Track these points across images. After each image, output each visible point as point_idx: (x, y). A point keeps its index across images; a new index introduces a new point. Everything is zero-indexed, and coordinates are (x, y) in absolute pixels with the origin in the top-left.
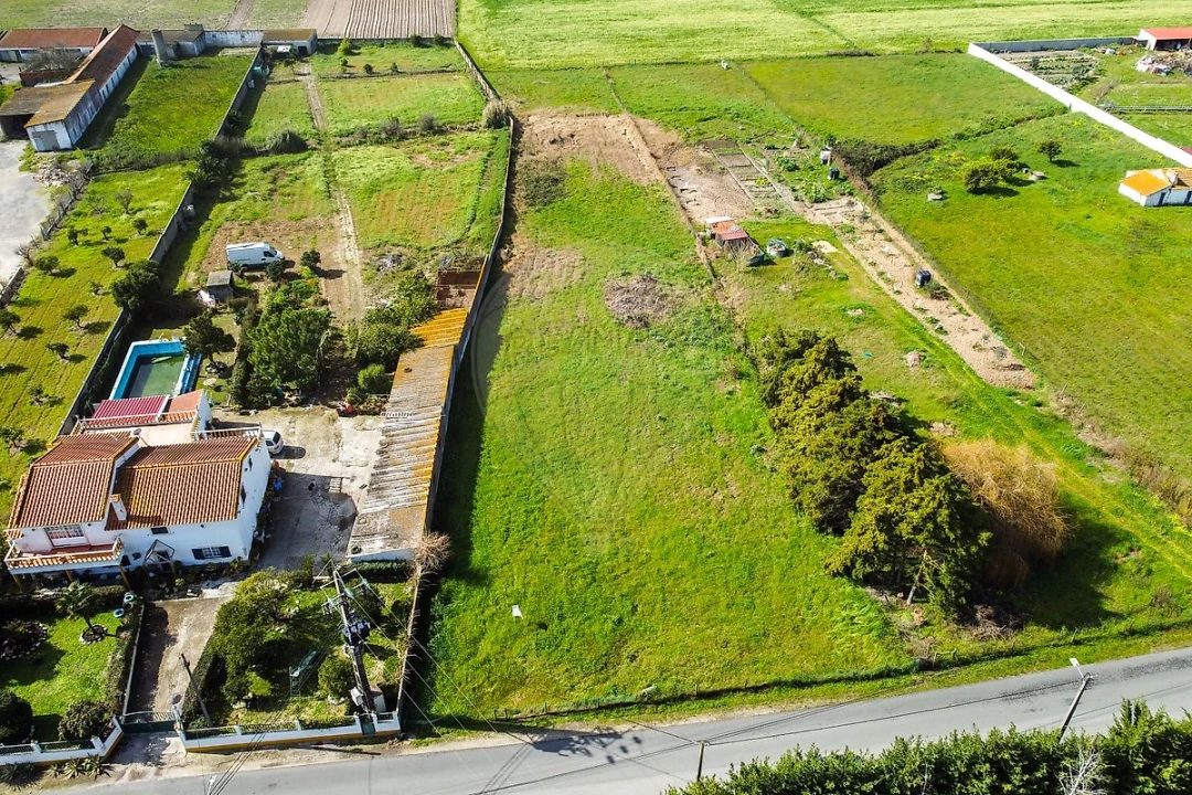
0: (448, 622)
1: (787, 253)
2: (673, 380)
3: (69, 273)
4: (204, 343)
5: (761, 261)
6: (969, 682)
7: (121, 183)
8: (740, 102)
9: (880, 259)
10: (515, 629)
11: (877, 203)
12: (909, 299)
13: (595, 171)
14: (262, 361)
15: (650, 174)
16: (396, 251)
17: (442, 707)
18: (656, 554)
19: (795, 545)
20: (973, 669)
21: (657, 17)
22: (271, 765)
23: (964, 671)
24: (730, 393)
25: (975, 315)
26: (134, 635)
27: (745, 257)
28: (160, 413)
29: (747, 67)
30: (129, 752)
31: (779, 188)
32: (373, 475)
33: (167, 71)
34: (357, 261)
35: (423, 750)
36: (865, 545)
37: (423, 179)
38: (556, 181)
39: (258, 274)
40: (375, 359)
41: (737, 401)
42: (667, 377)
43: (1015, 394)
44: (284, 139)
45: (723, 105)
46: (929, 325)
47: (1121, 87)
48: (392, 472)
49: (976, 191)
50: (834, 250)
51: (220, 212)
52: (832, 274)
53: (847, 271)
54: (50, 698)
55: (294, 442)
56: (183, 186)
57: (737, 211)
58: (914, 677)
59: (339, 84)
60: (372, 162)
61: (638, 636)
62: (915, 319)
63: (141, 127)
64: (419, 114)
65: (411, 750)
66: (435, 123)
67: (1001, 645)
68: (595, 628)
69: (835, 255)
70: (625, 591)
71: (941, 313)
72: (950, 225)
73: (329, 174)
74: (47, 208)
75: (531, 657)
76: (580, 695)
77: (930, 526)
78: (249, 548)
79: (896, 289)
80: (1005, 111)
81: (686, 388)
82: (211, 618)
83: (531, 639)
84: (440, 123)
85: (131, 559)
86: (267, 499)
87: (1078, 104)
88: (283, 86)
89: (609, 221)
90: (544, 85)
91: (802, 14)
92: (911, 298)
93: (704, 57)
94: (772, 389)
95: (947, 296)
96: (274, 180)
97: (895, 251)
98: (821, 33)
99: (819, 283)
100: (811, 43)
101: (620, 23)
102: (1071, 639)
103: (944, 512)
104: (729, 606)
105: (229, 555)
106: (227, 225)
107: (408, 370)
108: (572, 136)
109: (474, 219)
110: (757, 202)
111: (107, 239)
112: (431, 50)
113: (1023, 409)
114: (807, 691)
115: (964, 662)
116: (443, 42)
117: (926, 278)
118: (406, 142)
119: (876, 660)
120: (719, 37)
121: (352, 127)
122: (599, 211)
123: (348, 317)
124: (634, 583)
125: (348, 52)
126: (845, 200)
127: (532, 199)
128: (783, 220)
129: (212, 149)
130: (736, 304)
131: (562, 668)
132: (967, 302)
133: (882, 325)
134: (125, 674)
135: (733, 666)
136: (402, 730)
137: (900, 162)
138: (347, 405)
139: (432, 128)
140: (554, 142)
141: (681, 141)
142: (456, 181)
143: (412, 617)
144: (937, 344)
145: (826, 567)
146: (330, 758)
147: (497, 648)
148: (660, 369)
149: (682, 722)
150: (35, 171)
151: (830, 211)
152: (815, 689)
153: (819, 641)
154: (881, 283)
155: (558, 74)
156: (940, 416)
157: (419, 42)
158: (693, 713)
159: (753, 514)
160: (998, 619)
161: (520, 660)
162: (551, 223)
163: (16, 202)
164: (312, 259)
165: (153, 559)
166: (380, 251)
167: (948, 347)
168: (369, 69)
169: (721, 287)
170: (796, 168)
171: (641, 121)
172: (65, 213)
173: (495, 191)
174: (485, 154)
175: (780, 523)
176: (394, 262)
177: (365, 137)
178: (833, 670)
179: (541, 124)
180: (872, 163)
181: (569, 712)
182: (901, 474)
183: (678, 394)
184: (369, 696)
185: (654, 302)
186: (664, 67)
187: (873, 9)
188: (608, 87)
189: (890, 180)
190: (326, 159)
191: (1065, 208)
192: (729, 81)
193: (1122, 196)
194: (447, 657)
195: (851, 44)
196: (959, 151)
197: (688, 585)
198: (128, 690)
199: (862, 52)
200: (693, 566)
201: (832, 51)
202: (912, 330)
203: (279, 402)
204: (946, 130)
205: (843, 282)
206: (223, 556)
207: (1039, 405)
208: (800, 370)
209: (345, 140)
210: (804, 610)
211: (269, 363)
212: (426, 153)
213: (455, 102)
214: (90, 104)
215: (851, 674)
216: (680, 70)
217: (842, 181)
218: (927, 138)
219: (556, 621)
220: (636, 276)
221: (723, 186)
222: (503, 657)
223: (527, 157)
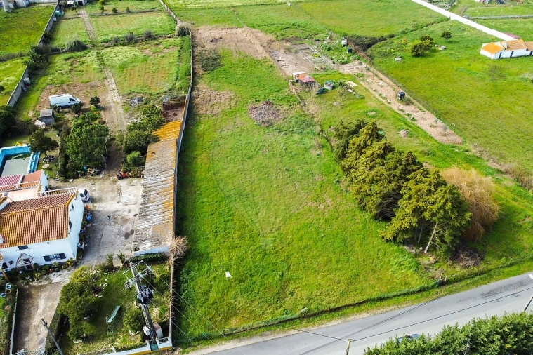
0: (191, 284)
1: (334, 88)
2: (289, 151)
4: (41, 146)
5: (323, 92)
6: (463, 290)
8: (299, 20)
9: (379, 88)
10: (227, 285)
11: (371, 63)
12: (395, 106)
13: (235, 54)
14: (74, 153)
15: (262, 54)
16: (139, 96)
17: (196, 329)
18: (296, 238)
19: (364, 227)
20: (464, 283)
23: (459, 285)
24: (318, 155)
25: (428, 111)
26: (13, 308)
27: (315, 90)
28: (19, 183)
29: (301, 5)
31: (325, 58)
32: (140, 208)
33: (10, 15)
34: (119, 101)
36: (406, 225)
37: (148, 61)
38: (215, 59)
39: (66, 110)
40: (135, 149)
41: (323, 158)
42: (286, 149)
43: (455, 147)
44: (75, 44)
45: (292, 22)
46: (407, 117)
47: (470, 9)
48: (151, 206)
49: (417, 56)
50: (355, 85)
51: (44, 81)
52: (357, 96)
53: (363, 94)
55: (96, 195)
56: (22, 69)
57: (306, 69)
58: (437, 290)
59: (100, 19)
60: (122, 54)
61: (293, 282)
62: (400, 115)
64: (143, 31)
66: (152, 34)
67: (476, 270)
68: (271, 280)
69: (357, 87)
70: (282, 259)
71: (412, 111)
72: (408, 71)
73: (100, 59)
75: (239, 298)
76: (268, 317)
77: (442, 212)
78: (76, 252)
79: (388, 102)
80: (422, 20)
81: (296, 154)
82: (58, 294)
83: (237, 289)
84: (154, 34)
85: (8, 264)
86: (83, 226)
87: (453, 16)
88: (72, 20)
89: (245, 77)
90: (204, 15)
92: (397, 106)
93: (278, 1)
94: (343, 151)
95: (412, 103)
96: (71, 65)
97: (384, 84)
99: (352, 101)
102: (508, 263)
103: (449, 204)
104: (337, 262)
105: (65, 257)
106: (48, 87)
107: (153, 153)
108: (221, 38)
109: (177, 79)
110: (315, 65)
112: (145, 1)
113: (460, 154)
114: (385, 303)
115: (459, 280)
117: (402, 96)
118: (138, 44)
119: (417, 283)
121: (109, 38)
122: (239, 72)
123: (117, 129)
124: (286, 254)
125: (103, 3)
126: (356, 62)
127: (205, 68)
128: (329, 73)
129: (37, 50)
130: (314, 113)
131: (256, 303)
132: (422, 106)
133: (385, 118)
134: (10, 330)
135: (345, 293)
136: (173, 346)
137: (379, 44)
138: (122, 173)
139: (150, 37)
140: (212, 41)
141: (274, 39)
142: (166, 61)
143: (171, 283)
144: (413, 126)
145: (383, 238)
147: (219, 296)
148: (282, 145)
149: (324, 326)
151: (351, 68)
152: (388, 302)
153: (386, 276)
154: (381, 99)
155: (209, 11)
158: (329, 320)
159: (340, 214)
160: (471, 256)
161: (233, 301)
162: (216, 79)
164: (95, 101)
165: (21, 264)
166: (131, 96)
167: (418, 127)
168: (115, 10)
169: (305, 105)
170: (331, 49)
171: (253, 30)
173: (186, 65)
174: (179, 48)
175: (355, 217)
176: (139, 101)
177: (116, 42)
178: (396, 290)
179: (204, 33)
180: (366, 45)
181: (263, 327)
182: (424, 187)
183: (293, 157)
184: (153, 330)
185: (274, 113)
186: (260, 6)
188: (235, 15)
189: (376, 53)
190: (98, 53)
191: (459, 61)
192: (292, 12)
193: (482, 55)
194: (193, 303)
196: (405, 39)
197: (315, 253)
198: (12, 339)
200: (316, 242)
202: (400, 120)
203: (84, 174)
204: (396, 29)
205: (363, 100)
206: (62, 258)
207: (467, 151)
208: (356, 140)
209: (106, 44)
210: (375, 260)
211: (78, 154)
212: (149, 49)
213: (161, 24)
215: (405, 291)
216: (268, 7)
217: (354, 53)
218: (389, 33)
219: (249, 278)
220: (263, 102)
221: (298, 58)
222: (224, 300)
223: (199, 48)
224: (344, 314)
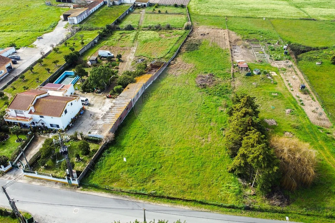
0: (106, 158)
1: (259, 74)
2: (206, 104)
3: (61, 53)
4: (79, 73)
5: (249, 75)
6: (262, 218)
7: (84, 33)
8: (265, 30)
9: (291, 80)
10: (124, 164)
11: (297, 63)
12: (295, 93)
13: (210, 44)
15: (227, 46)
16: (143, 58)
17: (94, 181)
18: (176, 153)
19: (221, 160)
20: (265, 214)
21: (249, 5)
22: (42, 185)
23: (261, 214)
24: (222, 111)
25: (317, 101)
26: (26, 142)
27: (244, 73)
28: (60, 88)
29: (272, 20)
30: (12, 172)
31: (266, 55)
32: (105, 114)
33: (109, 8)
34: (132, 59)
35: (82, 192)
37: (160, 41)
38: (197, 45)
39: (105, 59)
40: (121, 84)
41: (223, 114)
42: (204, 103)
43: (321, 128)
44: (128, 27)
45: (259, 30)
46: (299, 102)
48: (110, 114)
49: (334, 63)
51: (104, 43)
52: (272, 82)
53: (277, 82)
54: (1, 154)
55: (92, 103)
56: (97, 35)
57: (249, 59)
58: (242, 211)
59: (150, 15)
60: (151, 34)
61: (158, 175)
62: (295, 99)
63: (96, 21)
64: (166, 24)
65: (79, 191)
66: (170, 27)
67: (279, 208)
68: (147, 170)
69: (275, 76)
70: (160, 162)
71: (305, 99)
72: (320, 73)
73: (136, 37)
74: (65, 37)
75: (124, 174)
76: (133, 188)
77: (256, 160)
78: (65, 126)
79: (292, 89)
81: (208, 107)
83: (127, 169)
84: (172, 27)
85: (35, 123)
86: (77, 115)
88: (136, 14)
89: (208, 58)
90: (207, 20)
91: (297, 7)
92: (297, 93)
93: (258, 16)
95: (309, 93)
96: (122, 36)
97: (297, 78)
98: (301, 13)
99: (267, 84)
100: (296, 15)
101: (237, 5)
102: (306, 213)
103: (261, 157)
104: (190, 173)
105: (59, 127)
106: (104, 46)
107: (129, 88)
108: (208, 34)
109: (169, 52)
110: (257, 58)
111: (74, 46)
112: (179, 8)
113: (322, 133)
114: (204, 206)
115: (261, 210)
116: (183, 6)
117: (303, 87)
118: (161, 31)
119: (231, 202)
120: (266, 11)
121: (148, 25)
122: (206, 55)
124: (165, 160)
125: (156, 7)
126: (286, 61)
127: (188, 49)
128: (263, 64)
129: (108, 27)
130: (236, 86)
131: (131, 179)
132: (316, 97)
133: (282, 99)
135: (183, 192)
136: (78, 185)
137: (311, 52)
138: (109, 95)
139: (169, 28)
140: (201, 35)
141: (241, 38)
142: (169, 42)
143: (96, 154)
144: (299, 108)
145: (227, 169)
146: (58, 187)
147: (116, 169)
148: (203, 101)
149: (159, 204)
150: (66, 28)
151: (280, 64)
152: (207, 206)
153: (215, 191)
154: (288, 87)
155: (212, 17)
156: (290, 130)
157: (176, 6)
158: (164, 202)
159: (212, 148)
160: (281, 200)
161: (121, 174)
162: (190, 56)
163: (58, 35)
164: (119, 57)
165: (41, 125)
166: (139, 58)
167: (302, 109)
168: (159, 11)
169: (234, 81)
170: (274, 50)
171: (231, 32)
172: (68, 39)
173: (178, 46)
174: (180, 36)
175: (220, 153)
176: (142, 61)
177: (150, 28)
178: (216, 201)
179: (201, 29)
180: (301, 51)
181: (127, 192)
182: (251, 141)
183: (205, 109)
184: (71, 172)
185: (210, 81)
186: (245, 18)
187: (322, 7)
188: (225, 22)
189: (305, 57)
190: (137, 33)
192: (263, 24)
194: (101, 168)
195: (310, 16)
196: (334, 51)
197: (181, 164)
199: (312, 18)
200: (185, 159)
201: (302, 18)
202: (292, 103)
203: (93, 91)
204: (332, 44)
205: (275, 85)
206: (57, 127)
207: (328, 133)
208: (238, 106)
209: (145, 29)
210: (215, 180)
211: (92, 80)
212: (164, 34)
213: (179, 22)
214: (86, 14)
215: (220, 204)
216: (249, 19)
217: (288, 55)
218: (324, 46)
219: (136, 165)
220: (209, 74)
221: (248, 53)
222: (116, 172)
223: (192, 38)
224: (175, 203)
